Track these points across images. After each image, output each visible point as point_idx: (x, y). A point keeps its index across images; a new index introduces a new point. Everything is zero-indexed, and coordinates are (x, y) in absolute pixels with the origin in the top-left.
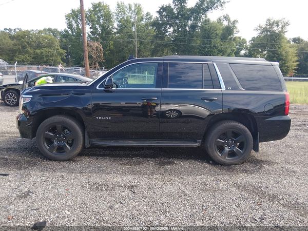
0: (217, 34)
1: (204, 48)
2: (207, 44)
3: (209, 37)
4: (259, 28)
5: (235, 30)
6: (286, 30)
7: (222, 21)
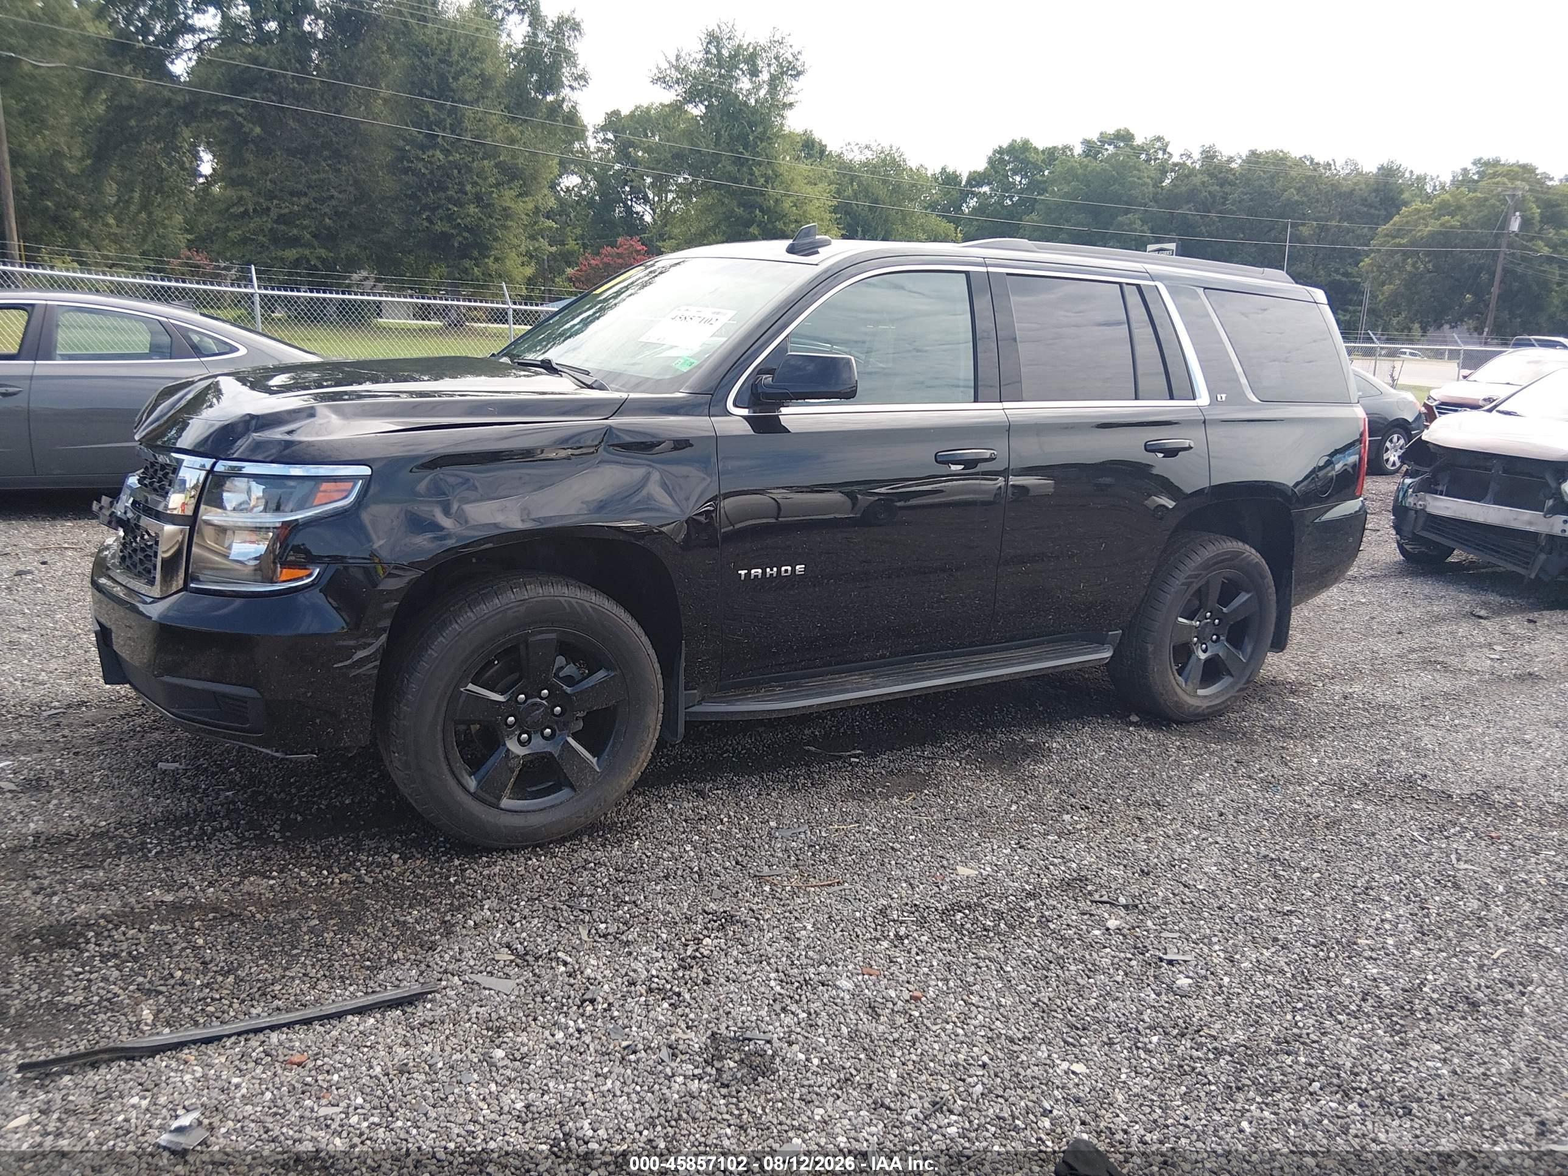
0: (486, 81)
1: (423, 148)
2: (439, 123)
3: (443, 90)
4: (675, 74)
5: (566, 71)
6: (788, 100)
7: (500, 13)
